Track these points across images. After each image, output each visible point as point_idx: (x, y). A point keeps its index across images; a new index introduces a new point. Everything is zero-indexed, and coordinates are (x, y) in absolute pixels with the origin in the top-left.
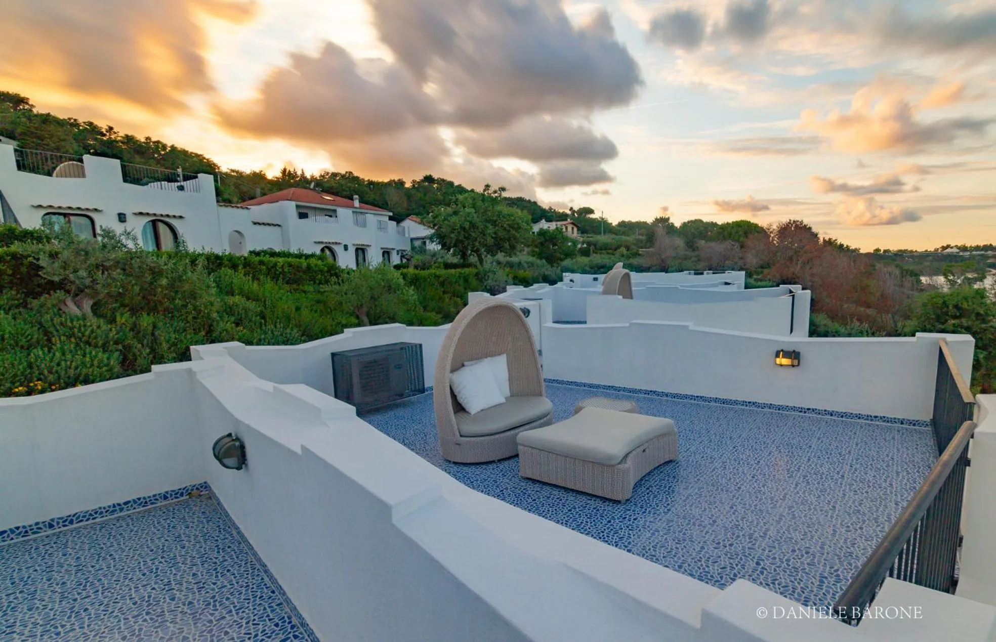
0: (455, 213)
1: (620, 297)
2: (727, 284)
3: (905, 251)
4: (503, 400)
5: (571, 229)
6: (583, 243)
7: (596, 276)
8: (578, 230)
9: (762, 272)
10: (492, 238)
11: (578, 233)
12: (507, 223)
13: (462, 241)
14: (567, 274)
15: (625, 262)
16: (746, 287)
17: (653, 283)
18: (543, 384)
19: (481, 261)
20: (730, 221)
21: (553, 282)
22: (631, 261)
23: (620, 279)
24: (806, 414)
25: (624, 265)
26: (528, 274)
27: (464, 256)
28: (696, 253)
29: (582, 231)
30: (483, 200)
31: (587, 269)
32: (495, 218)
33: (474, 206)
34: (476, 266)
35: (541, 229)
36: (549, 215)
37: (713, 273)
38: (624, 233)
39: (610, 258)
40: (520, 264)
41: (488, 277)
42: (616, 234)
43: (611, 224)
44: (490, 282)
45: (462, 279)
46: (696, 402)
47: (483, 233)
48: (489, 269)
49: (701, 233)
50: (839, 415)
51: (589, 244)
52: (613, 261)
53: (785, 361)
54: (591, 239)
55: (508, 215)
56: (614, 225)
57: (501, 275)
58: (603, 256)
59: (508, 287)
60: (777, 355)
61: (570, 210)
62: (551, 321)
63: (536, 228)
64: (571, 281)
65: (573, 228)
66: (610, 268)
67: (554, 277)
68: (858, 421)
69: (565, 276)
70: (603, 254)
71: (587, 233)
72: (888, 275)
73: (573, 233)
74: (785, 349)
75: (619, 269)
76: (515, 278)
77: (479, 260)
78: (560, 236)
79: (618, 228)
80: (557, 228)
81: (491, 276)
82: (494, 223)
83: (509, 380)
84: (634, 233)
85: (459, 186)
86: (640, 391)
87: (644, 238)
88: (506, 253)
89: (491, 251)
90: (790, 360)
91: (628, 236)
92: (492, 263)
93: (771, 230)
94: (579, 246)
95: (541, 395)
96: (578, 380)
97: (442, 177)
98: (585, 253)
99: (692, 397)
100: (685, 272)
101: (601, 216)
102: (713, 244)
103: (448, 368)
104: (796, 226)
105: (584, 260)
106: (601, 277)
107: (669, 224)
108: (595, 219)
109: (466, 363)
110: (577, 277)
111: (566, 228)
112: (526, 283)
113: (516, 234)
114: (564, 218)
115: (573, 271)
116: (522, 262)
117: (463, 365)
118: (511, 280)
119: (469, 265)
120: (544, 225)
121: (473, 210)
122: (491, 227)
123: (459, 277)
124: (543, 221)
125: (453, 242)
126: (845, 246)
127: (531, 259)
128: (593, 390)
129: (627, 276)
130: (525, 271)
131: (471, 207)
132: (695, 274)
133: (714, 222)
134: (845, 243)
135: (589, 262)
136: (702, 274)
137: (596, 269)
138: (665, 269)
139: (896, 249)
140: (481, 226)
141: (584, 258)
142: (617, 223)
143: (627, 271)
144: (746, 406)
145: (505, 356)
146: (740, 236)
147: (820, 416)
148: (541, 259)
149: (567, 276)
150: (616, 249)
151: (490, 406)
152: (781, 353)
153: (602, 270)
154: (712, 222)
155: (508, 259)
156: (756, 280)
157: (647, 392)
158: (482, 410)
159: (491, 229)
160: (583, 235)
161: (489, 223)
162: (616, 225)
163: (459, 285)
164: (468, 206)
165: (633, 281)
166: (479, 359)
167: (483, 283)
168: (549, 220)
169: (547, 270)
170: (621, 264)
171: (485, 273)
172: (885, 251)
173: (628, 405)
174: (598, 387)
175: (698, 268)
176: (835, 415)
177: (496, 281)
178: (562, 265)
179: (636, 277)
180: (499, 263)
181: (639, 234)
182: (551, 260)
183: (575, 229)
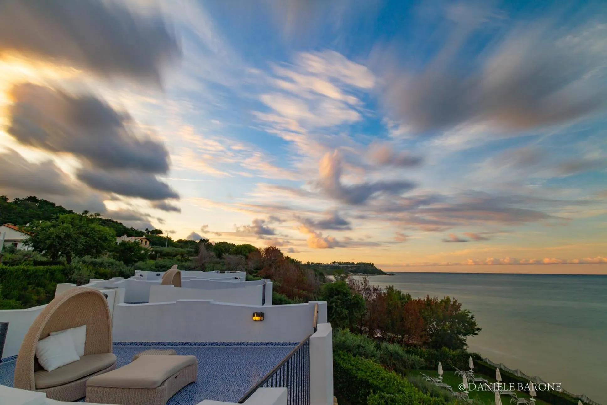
0: (54, 226)
1: (173, 286)
2: (236, 278)
3: (319, 263)
4: (78, 358)
5: (145, 242)
6: (152, 251)
7: (158, 273)
8: (150, 243)
9: (257, 272)
10: (83, 245)
11: (150, 245)
12: (97, 236)
13: (55, 246)
14: (138, 271)
15: (180, 264)
16: (247, 280)
17: (195, 278)
18: (112, 346)
19: (69, 261)
20: (242, 244)
21: (126, 276)
22: (184, 263)
23: (174, 275)
24: (267, 346)
25: (178, 266)
26: (108, 270)
27: (54, 256)
28: (223, 260)
29: (153, 243)
30: (81, 220)
31: (154, 268)
32: (88, 232)
33: (72, 223)
34: (63, 264)
35: (123, 242)
36: (130, 232)
37: (230, 272)
38: (181, 247)
39: (170, 262)
40: (101, 264)
41: (74, 272)
42: (175, 247)
43: (173, 240)
44: (74, 276)
45: (48, 273)
46: (212, 346)
47: (76, 241)
48: (75, 267)
49: (226, 249)
50: (281, 344)
51: (156, 252)
52: (172, 263)
53: (257, 318)
54: (158, 249)
55: (99, 231)
56: (175, 241)
57: (85, 271)
58: (165, 260)
59: (91, 280)
60: (254, 315)
61: (146, 230)
62: (123, 301)
63: (119, 240)
64: (141, 276)
65: (146, 242)
66: (169, 268)
67: (128, 273)
68: (289, 346)
69: (137, 273)
70: (166, 258)
71: (156, 245)
72: (311, 274)
73: (146, 244)
74: (258, 312)
75: (174, 269)
76: (96, 273)
77: (67, 260)
78: (137, 246)
79: (177, 243)
80: (135, 242)
81: (76, 272)
82: (86, 235)
83: (85, 343)
84: (188, 247)
85: (60, 207)
86: (179, 344)
87: (193, 250)
88: (92, 255)
89: (80, 254)
90: (260, 317)
91: (183, 248)
92: (78, 262)
93: (261, 250)
94: (150, 253)
95: (109, 352)
96: (137, 341)
97: (45, 199)
98: (153, 257)
99: (210, 344)
100: (215, 271)
101: (167, 236)
102: (231, 256)
103: (38, 337)
104: (273, 249)
105: (152, 262)
106: (162, 274)
107: (208, 243)
108: (163, 237)
109: (51, 333)
110: (145, 273)
111: (142, 241)
112: (106, 276)
113: (103, 244)
114: (141, 234)
115: (143, 269)
116: (104, 262)
117: (49, 335)
118: (93, 274)
119: (59, 263)
120: (125, 238)
121: (71, 226)
122: (83, 238)
123: (47, 272)
124: (125, 236)
125: (47, 246)
126: (295, 260)
127: (112, 260)
128: (147, 346)
129: (179, 274)
130: (105, 269)
131: (69, 223)
132: (221, 273)
133: (234, 244)
134: (295, 259)
135: (155, 263)
136: (224, 272)
137: (159, 268)
138: (203, 269)
139: (316, 262)
140: (75, 236)
141: (151, 261)
142: (177, 240)
143: (179, 270)
144: (239, 345)
145: (85, 326)
146: (246, 252)
147: (273, 346)
148: (120, 261)
149: (138, 273)
150: (174, 256)
151: (66, 363)
152: (256, 314)
153: (163, 269)
154: (232, 244)
155: (93, 260)
156: (254, 276)
157: (183, 344)
158: (58, 368)
159: (82, 239)
160: (153, 246)
161: (82, 235)
162: (176, 242)
163: (45, 278)
164: (67, 222)
165: (182, 276)
166: (63, 330)
167: (68, 276)
168: (129, 235)
169: (123, 268)
170: (177, 266)
171: (72, 269)
172: (312, 263)
173: (170, 352)
174: (151, 344)
175: (223, 269)
176: (280, 344)
177: (80, 275)
178: (135, 265)
179: (184, 274)
180: (84, 262)
181: (190, 248)
182: (128, 262)
183: (148, 242)
